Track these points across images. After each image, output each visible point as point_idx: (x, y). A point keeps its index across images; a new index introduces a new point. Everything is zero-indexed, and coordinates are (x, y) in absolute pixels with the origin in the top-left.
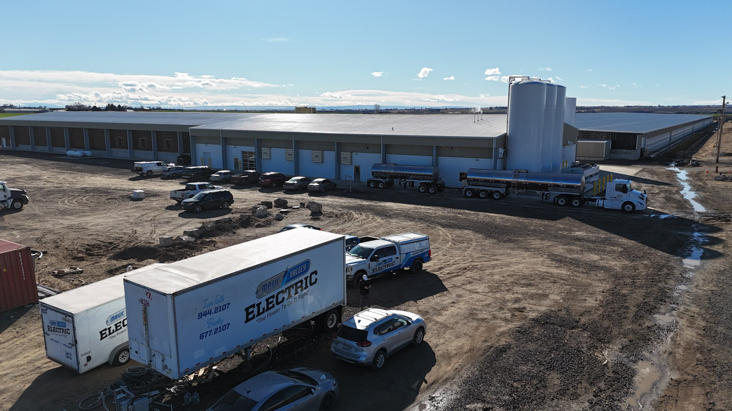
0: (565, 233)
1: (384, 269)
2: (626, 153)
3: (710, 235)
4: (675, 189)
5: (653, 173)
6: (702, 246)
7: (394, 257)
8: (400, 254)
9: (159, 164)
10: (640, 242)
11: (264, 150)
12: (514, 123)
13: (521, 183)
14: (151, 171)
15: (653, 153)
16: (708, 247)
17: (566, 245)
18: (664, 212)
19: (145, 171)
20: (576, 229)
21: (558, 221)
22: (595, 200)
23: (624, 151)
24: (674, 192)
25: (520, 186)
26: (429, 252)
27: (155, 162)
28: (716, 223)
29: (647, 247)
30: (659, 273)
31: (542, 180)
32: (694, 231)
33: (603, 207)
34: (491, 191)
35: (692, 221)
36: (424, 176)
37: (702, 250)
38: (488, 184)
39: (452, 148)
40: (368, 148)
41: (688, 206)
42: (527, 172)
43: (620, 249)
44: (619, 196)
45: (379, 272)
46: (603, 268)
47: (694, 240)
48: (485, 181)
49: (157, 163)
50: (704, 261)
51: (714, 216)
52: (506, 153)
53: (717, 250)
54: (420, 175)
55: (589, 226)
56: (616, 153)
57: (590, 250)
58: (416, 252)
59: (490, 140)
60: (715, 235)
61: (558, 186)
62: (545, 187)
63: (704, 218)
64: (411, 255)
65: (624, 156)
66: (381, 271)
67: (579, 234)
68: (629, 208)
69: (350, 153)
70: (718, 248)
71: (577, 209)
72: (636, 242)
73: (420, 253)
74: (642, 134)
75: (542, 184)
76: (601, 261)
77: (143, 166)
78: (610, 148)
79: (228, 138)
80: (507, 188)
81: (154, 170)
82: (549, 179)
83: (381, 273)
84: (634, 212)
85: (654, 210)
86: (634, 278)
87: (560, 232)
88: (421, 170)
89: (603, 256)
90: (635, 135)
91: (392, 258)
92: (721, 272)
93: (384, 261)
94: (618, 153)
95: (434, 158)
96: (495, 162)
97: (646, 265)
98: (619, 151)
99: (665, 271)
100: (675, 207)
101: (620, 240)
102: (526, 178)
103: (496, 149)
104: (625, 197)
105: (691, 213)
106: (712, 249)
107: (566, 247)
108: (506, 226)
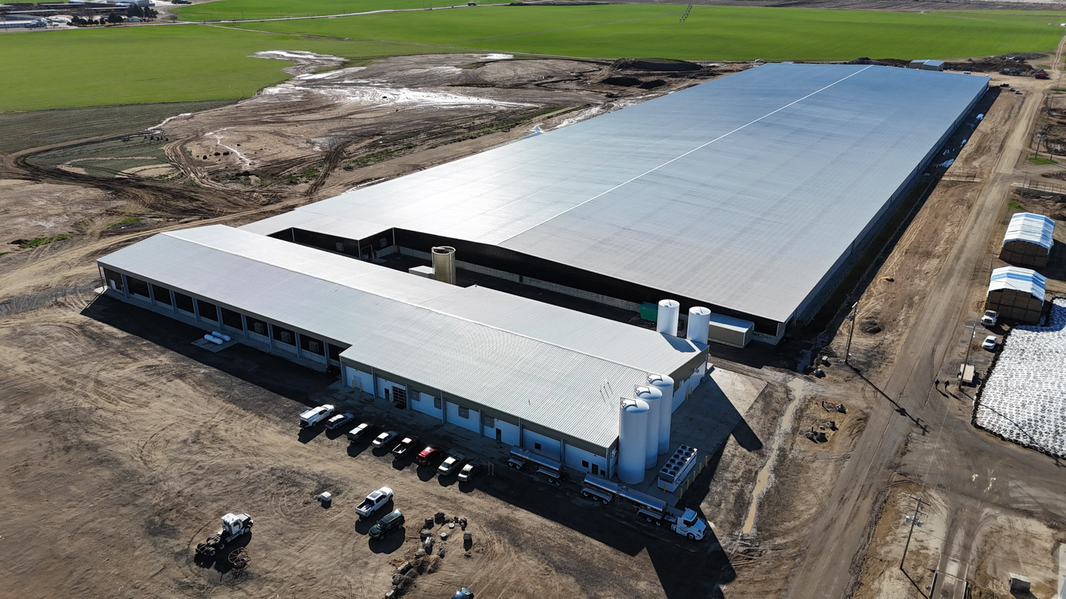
0: (634, 584)
4: (759, 464)
11: (416, 392)
12: (622, 430)
13: (622, 497)
18: (718, 536)
19: (310, 424)
20: (643, 575)
21: (637, 557)
23: (766, 335)
24: (753, 475)
25: (622, 500)
28: (741, 561)
32: (717, 579)
34: (603, 498)
35: (726, 559)
36: (552, 470)
38: (600, 490)
48: (598, 488)
51: (747, 546)
52: (617, 455)
54: (550, 468)
55: (653, 568)
61: (646, 506)
63: (740, 548)
65: (765, 340)
67: (642, 585)
68: (691, 536)
69: (492, 419)
71: (658, 529)
75: (636, 502)
80: (613, 497)
81: (317, 420)
87: (631, 581)
94: (760, 336)
95: (562, 444)
96: (608, 462)
103: (609, 452)
105: (736, 539)
108: (599, 568)
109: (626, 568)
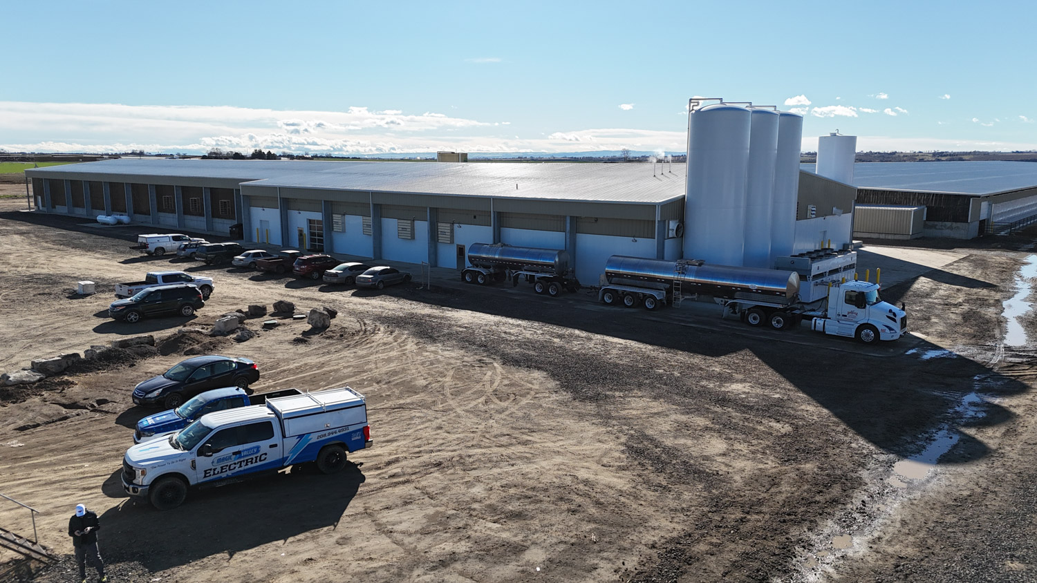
0: (711, 385)
1: (237, 469)
2: (951, 228)
3: (997, 401)
4: (998, 296)
5: (982, 264)
6: (963, 429)
7: (264, 445)
8: (284, 436)
9: (175, 239)
10: (836, 415)
11: (336, 218)
12: (695, 179)
13: (689, 283)
14: (162, 249)
15: (1003, 228)
16: (971, 432)
17: (688, 413)
18: (940, 344)
19: (152, 248)
20: (740, 377)
21: (722, 358)
22: (810, 318)
23: (948, 224)
24: (992, 302)
25: (687, 288)
26: (365, 431)
27: (170, 235)
28: (1027, 373)
29: (843, 426)
30: (818, 498)
31: (723, 279)
32: (969, 389)
33: (824, 332)
34: (644, 295)
35: (982, 368)
36: (543, 265)
37: (956, 438)
38: (638, 282)
39: (596, 220)
40: (475, 217)
41: (997, 332)
42: (700, 265)
43: (787, 428)
44: (852, 312)
45: (224, 475)
46: (710, 479)
47: (956, 412)
48: (634, 277)
49: (173, 237)
50: (939, 469)
51: (1033, 357)
52: (681, 231)
53: (986, 441)
54: (538, 264)
55: (771, 371)
56: (934, 227)
57: (724, 428)
58: (327, 432)
59: (651, 207)
60: (1005, 402)
61: (748, 290)
62: (728, 292)
63: (1011, 359)
64: (314, 438)
65: (947, 233)
66: (229, 473)
67: (736, 388)
68: (868, 335)
69: (449, 225)
70: (990, 436)
71: (777, 333)
72: (831, 414)
73: (338, 434)
74: (979, 197)
75: (723, 286)
76: (720, 459)
77: (149, 241)
78: (925, 219)
79: (287, 200)
80: (669, 291)
81: (167, 247)
82: (734, 278)
83: (228, 478)
84: (877, 342)
85: (923, 340)
86: (751, 507)
87: (704, 383)
88: (539, 256)
89: (737, 446)
90: (967, 198)
91: (258, 447)
92: (959, 504)
93: (234, 453)
94: (937, 227)
95: (568, 235)
96: (661, 245)
97: (802, 475)
98: (940, 223)
99: (836, 491)
100: (969, 334)
101: (803, 407)
102: (698, 274)
103: (663, 222)
104: (862, 316)
105: (991, 349)
106: (979, 437)
107: (684, 418)
108: (616, 365)
109: (691, 367)
